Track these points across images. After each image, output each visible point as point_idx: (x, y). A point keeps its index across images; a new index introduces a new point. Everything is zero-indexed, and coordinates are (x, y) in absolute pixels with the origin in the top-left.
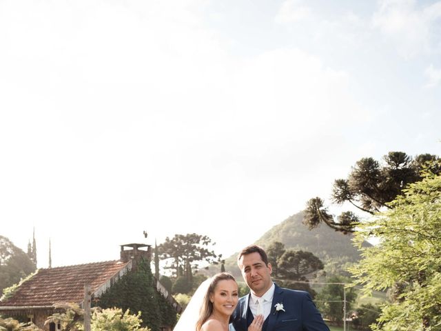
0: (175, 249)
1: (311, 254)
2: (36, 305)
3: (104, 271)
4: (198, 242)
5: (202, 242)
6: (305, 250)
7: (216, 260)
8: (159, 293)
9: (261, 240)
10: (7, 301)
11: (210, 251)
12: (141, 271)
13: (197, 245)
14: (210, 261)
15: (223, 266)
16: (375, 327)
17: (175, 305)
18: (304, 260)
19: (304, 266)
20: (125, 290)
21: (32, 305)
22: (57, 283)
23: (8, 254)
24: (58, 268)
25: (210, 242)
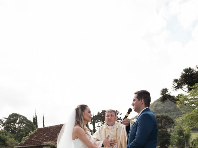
0: (102, 117)
1: (168, 116)
2: (36, 144)
6: (165, 114)
10: (24, 143)
11: (119, 117)
14: (120, 122)
16: (192, 146)
18: (164, 119)
19: (164, 122)
21: (35, 145)
22: (46, 134)
23: (24, 123)
25: (119, 113)
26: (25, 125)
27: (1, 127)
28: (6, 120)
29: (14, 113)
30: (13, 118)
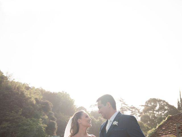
26: (166, 112)
27: (138, 117)
28: (143, 108)
29: (152, 98)
30: (151, 104)
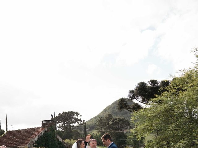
0: (63, 118)
1: (124, 119)
3: (35, 132)
4: (74, 115)
5: (75, 115)
7: (82, 123)
8: (58, 140)
9: (102, 113)
11: (79, 119)
12: (51, 131)
13: (73, 116)
14: (79, 123)
15: (85, 125)
17: (65, 145)
19: (121, 124)
20: (45, 139)
22: (16, 137)
24: (15, 130)
25: (79, 115)
